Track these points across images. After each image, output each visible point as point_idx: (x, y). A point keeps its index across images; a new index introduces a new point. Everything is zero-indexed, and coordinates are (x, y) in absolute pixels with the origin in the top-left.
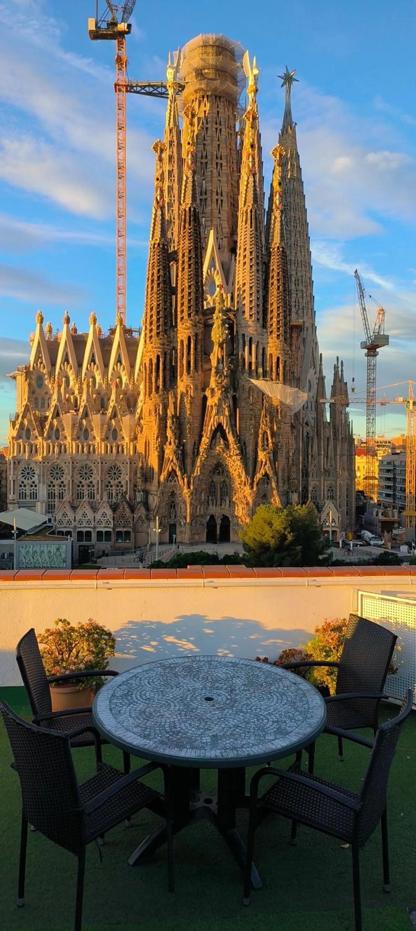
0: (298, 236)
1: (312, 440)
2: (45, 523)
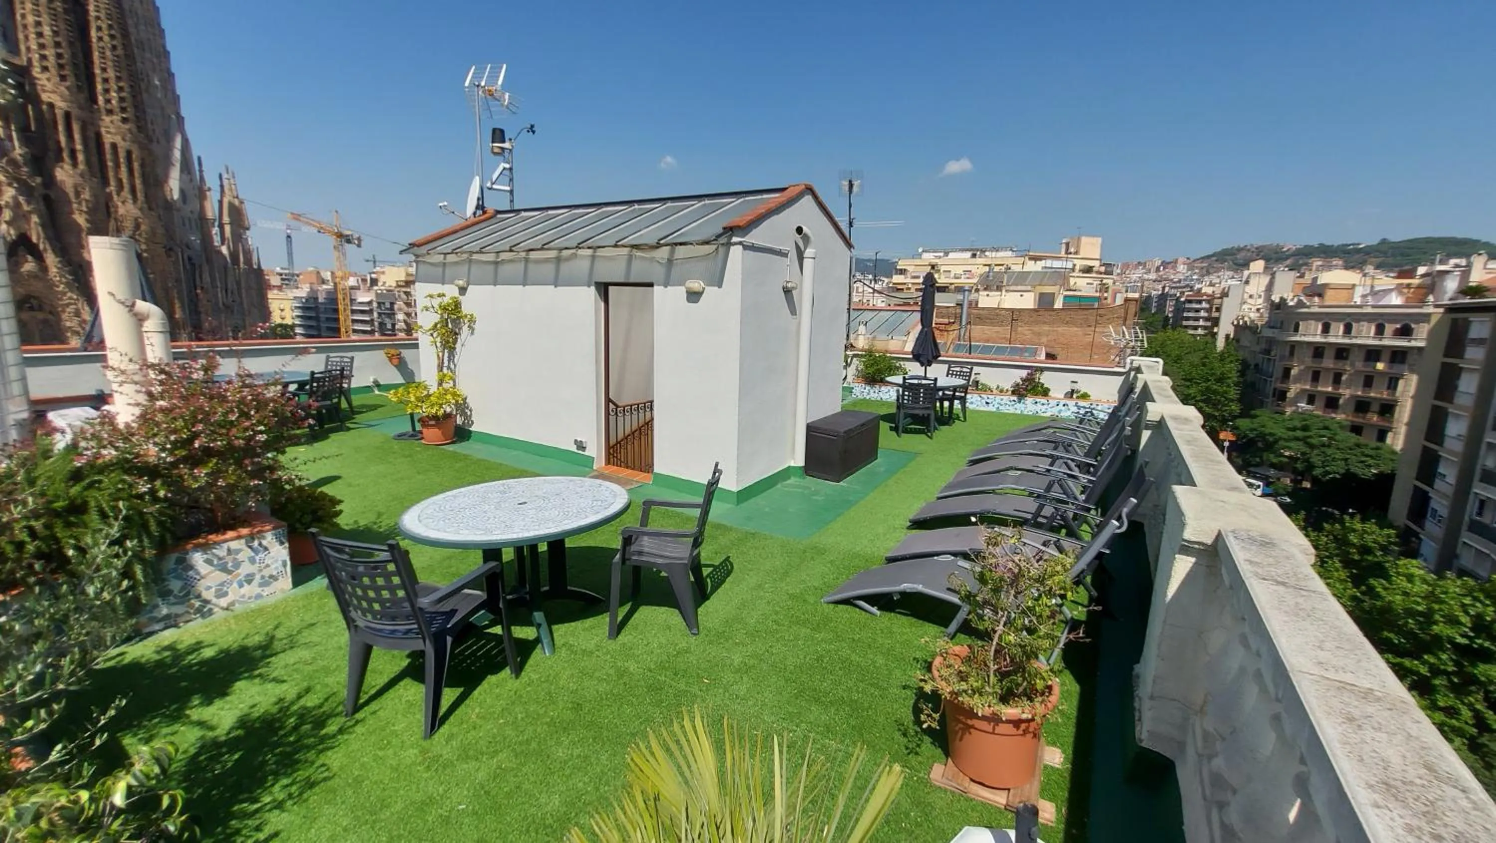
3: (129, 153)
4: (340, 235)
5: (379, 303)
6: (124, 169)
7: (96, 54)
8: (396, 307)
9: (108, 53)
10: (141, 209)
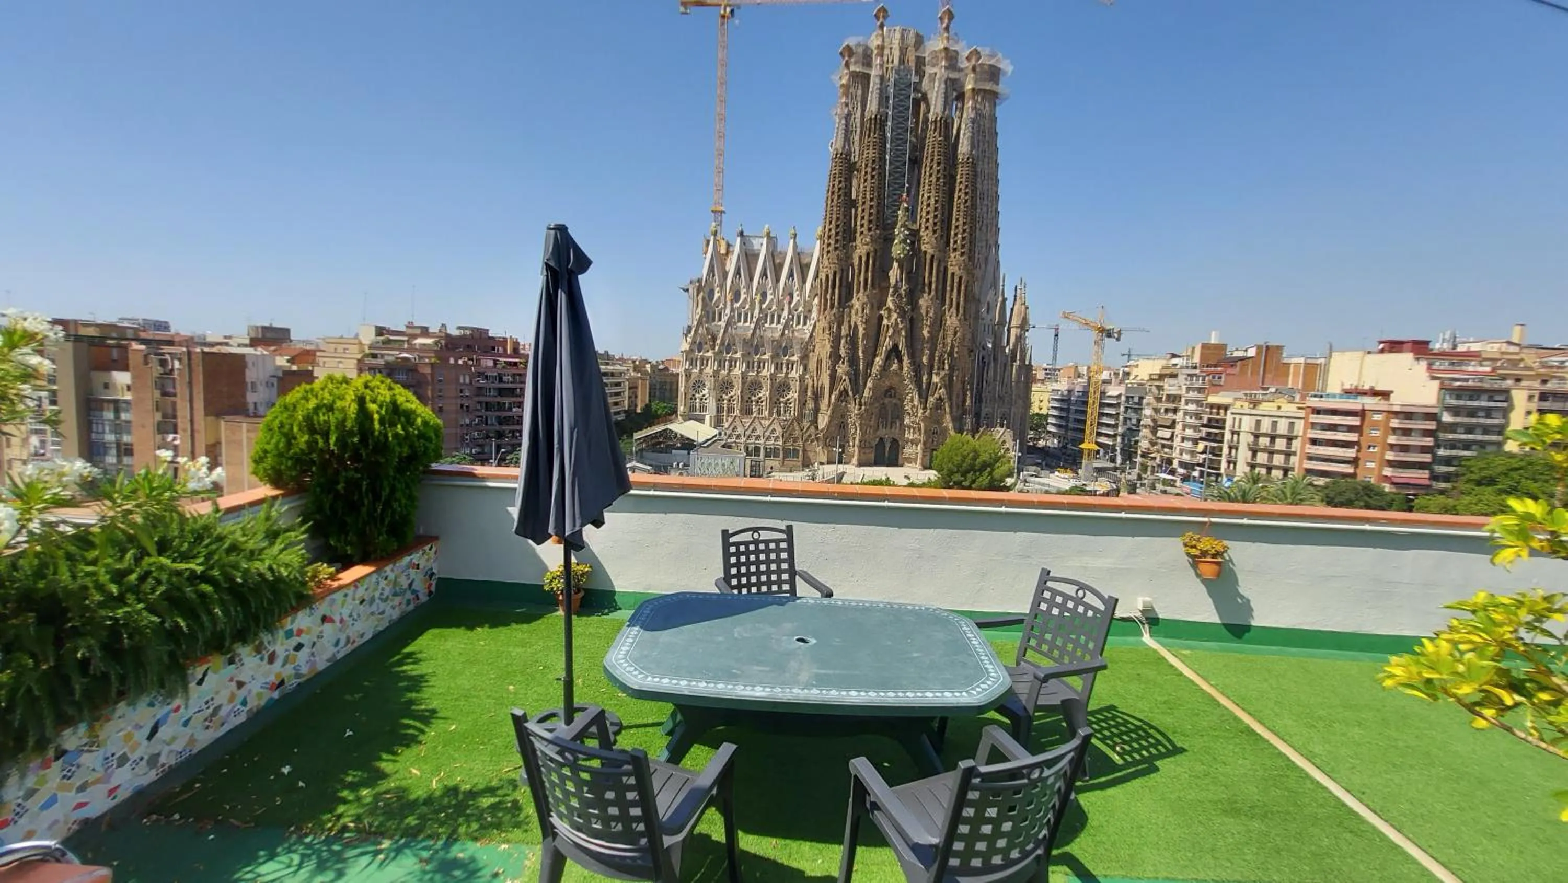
0: (986, 145)
1: (989, 364)
2: (715, 436)
3: (961, 278)
4: (1102, 330)
5: (1127, 397)
6: (955, 290)
7: (955, 209)
8: (1145, 401)
9: (962, 207)
10: (960, 320)
